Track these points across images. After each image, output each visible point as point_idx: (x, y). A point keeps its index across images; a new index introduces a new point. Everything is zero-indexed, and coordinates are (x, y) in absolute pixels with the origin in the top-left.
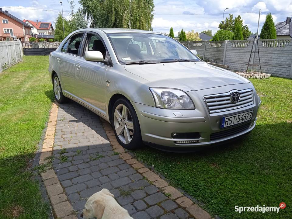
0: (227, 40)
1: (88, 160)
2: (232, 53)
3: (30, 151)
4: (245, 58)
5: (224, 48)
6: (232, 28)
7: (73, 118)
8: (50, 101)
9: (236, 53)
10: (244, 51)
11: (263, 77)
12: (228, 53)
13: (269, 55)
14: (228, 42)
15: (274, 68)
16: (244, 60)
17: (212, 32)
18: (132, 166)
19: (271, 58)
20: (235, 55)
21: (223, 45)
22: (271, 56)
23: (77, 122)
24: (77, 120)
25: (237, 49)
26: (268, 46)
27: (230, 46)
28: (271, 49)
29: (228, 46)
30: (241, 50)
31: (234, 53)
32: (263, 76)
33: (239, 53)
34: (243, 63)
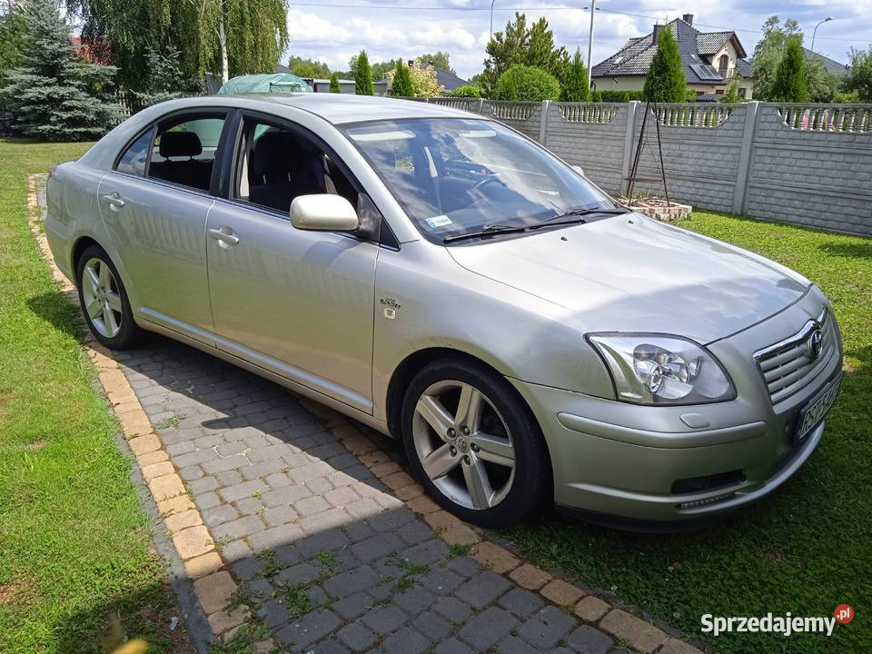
0: (547, 101)
1: (383, 592)
2: (565, 139)
3: (145, 580)
4: (603, 154)
5: (540, 122)
6: (524, 56)
7: (211, 413)
8: (71, 340)
9: (578, 140)
10: (600, 133)
11: (676, 215)
12: (551, 138)
13: (673, 146)
14: (551, 105)
15: (688, 184)
16: (602, 160)
17: (450, 59)
18: (545, 599)
19: (680, 156)
20: (573, 144)
21: (536, 113)
22: (679, 152)
23: (232, 427)
24: (227, 416)
25: (581, 126)
26: (671, 120)
27: (558, 119)
28: (679, 131)
29: (552, 119)
30: (590, 132)
31: (571, 140)
32: (677, 212)
33: (585, 141)
34: (600, 169)
